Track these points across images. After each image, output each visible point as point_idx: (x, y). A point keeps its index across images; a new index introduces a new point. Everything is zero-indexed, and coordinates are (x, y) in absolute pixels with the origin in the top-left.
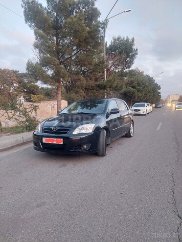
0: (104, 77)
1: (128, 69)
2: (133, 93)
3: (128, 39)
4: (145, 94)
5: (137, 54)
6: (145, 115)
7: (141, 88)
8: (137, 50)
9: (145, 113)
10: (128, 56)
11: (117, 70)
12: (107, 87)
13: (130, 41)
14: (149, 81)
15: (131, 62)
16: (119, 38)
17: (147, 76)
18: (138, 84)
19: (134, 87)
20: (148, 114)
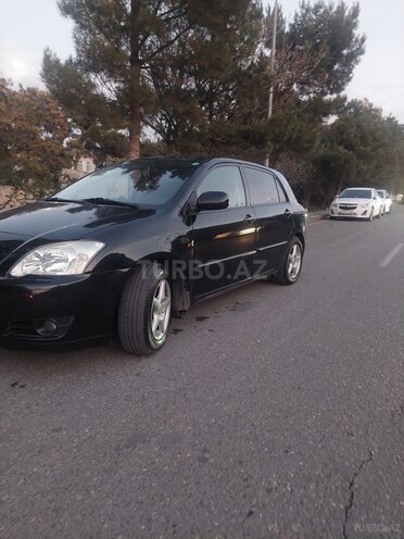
0: (267, 113)
1: (335, 96)
2: (345, 162)
3: (341, 9)
4: (376, 168)
5: (362, 52)
6: (368, 220)
7: (369, 149)
8: (363, 40)
9: (367, 216)
10: (337, 57)
11: (305, 98)
12: (267, 137)
13: (347, 14)
14: (394, 135)
15: (345, 76)
16: (318, 7)
17: (390, 120)
18: (363, 139)
19: (349, 147)
20: (377, 217)
